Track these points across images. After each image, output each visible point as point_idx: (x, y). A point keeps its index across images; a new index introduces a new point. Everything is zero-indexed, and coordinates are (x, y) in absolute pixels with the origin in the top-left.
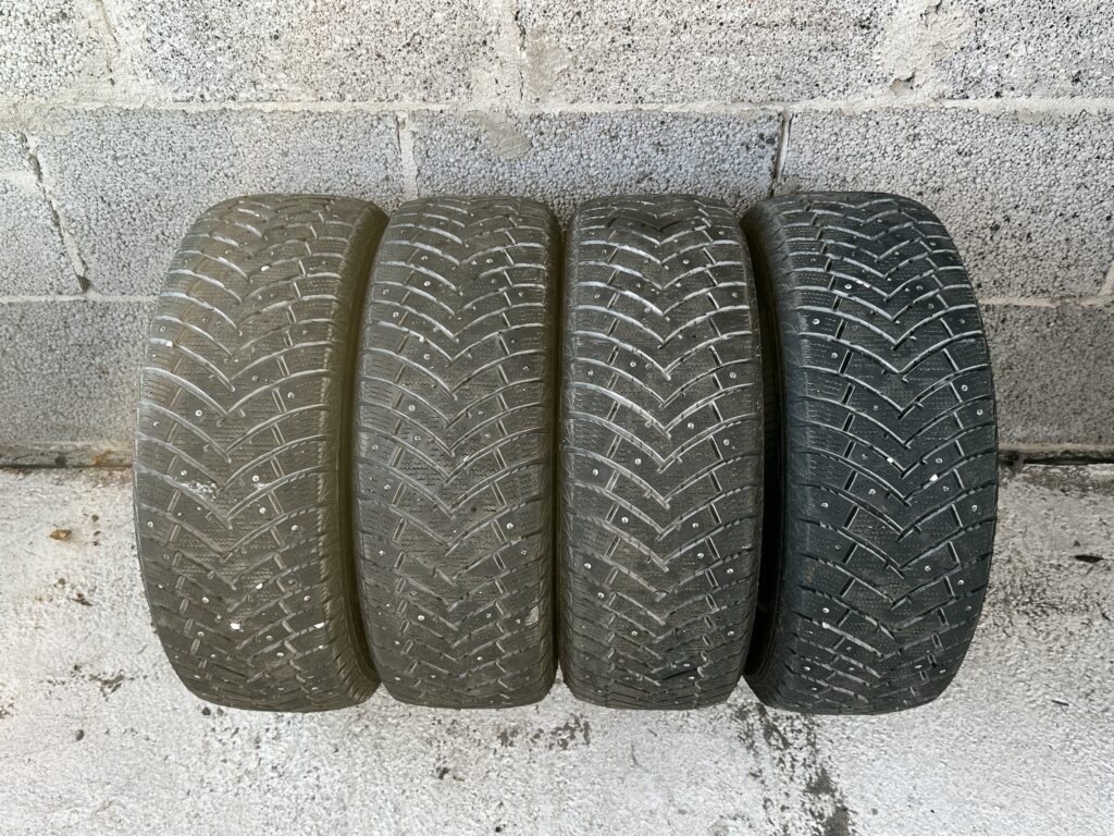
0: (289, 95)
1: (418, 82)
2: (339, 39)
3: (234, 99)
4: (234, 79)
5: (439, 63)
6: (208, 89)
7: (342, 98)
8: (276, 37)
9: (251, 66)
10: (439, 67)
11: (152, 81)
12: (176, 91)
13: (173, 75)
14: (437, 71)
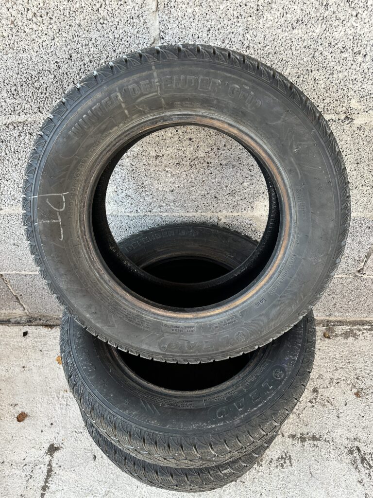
0: (174, 211)
1: (231, 206)
2: (199, 192)
3: (150, 212)
4: (152, 205)
5: (241, 200)
6: (140, 208)
7: (197, 211)
8: (172, 191)
9: (159, 201)
10: (241, 201)
11: (116, 205)
12: (126, 209)
13: (125, 204)
14: (240, 203)
